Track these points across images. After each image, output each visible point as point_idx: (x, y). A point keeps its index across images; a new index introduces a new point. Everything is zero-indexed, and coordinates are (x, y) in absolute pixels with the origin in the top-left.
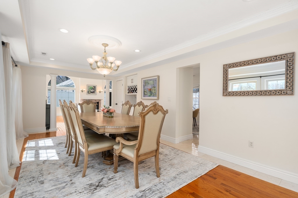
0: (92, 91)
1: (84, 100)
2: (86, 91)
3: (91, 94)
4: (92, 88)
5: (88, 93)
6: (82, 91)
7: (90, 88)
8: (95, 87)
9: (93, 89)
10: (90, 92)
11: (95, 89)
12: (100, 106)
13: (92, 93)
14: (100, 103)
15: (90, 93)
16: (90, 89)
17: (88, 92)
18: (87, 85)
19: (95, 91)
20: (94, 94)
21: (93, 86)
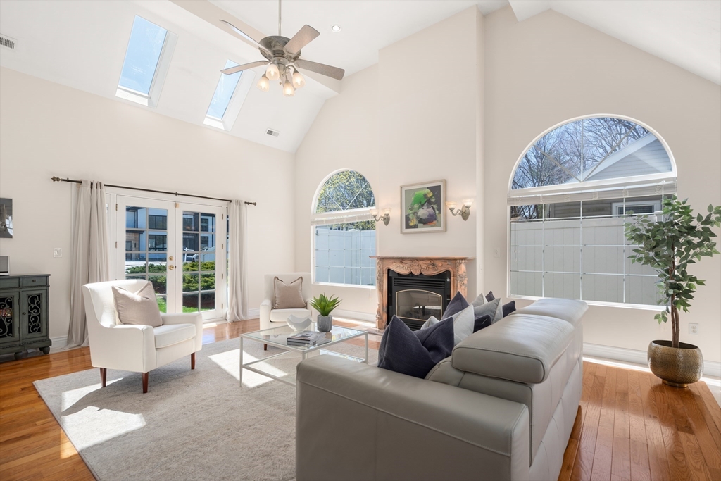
0: (424, 212)
3: (421, 229)
4: (425, 195)
5: (408, 226)
7: (415, 202)
8: (436, 190)
9: (429, 202)
11: (438, 202)
13: (424, 222)
15: (415, 226)
16: (416, 206)
17: (408, 219)
18: (402, 187)
19: (440, 212)
20: (435, 226)
21: (428, 188)
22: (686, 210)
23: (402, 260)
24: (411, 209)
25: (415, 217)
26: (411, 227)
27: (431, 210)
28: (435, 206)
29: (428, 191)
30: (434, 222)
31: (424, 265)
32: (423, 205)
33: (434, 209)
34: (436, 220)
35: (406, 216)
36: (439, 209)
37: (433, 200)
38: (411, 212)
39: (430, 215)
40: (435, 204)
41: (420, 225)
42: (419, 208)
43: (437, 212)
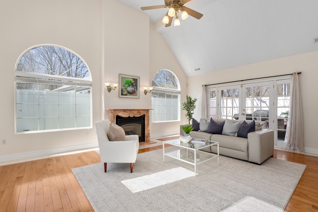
0: (130, 89)
1: (114, 110)
2: (117, 89)
3: (129, 96)
4: (131, 82)
5: (122, 94)
6: (109, 89)
7: (126, 83)
8: (136, 80)
9: (132, 84)
10: (125, 93)
11: (136, 86)
12: (148, 124)
13: (130, 93)
14: (148, 118)
15: (126, 95)
16: (127, 85)
17: (122, 91)
18: (120, 75)
19: (137, 90)
20: (135, 96)
21: (132, 78)
22: (191, 98)
23: (125, 111)
24: (124, 86)
25: (126, 90)
26: (124, 95)
27: (133, 88)
28: (135, 87)
29: (132, 80)
30: (135, 94)
31: (136, 112)
32: (130, 86)
33: (134, 88)
34: (135, 93)
35: (121, 89)
36: (137, 89)
37: (134, 84)
38: (124, 88)
39: (133, 91)
40: (135, 86)
41: (128, 94)
42: (128, 86)
43: (136, 90)
